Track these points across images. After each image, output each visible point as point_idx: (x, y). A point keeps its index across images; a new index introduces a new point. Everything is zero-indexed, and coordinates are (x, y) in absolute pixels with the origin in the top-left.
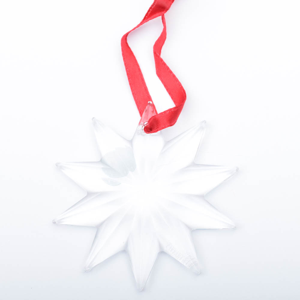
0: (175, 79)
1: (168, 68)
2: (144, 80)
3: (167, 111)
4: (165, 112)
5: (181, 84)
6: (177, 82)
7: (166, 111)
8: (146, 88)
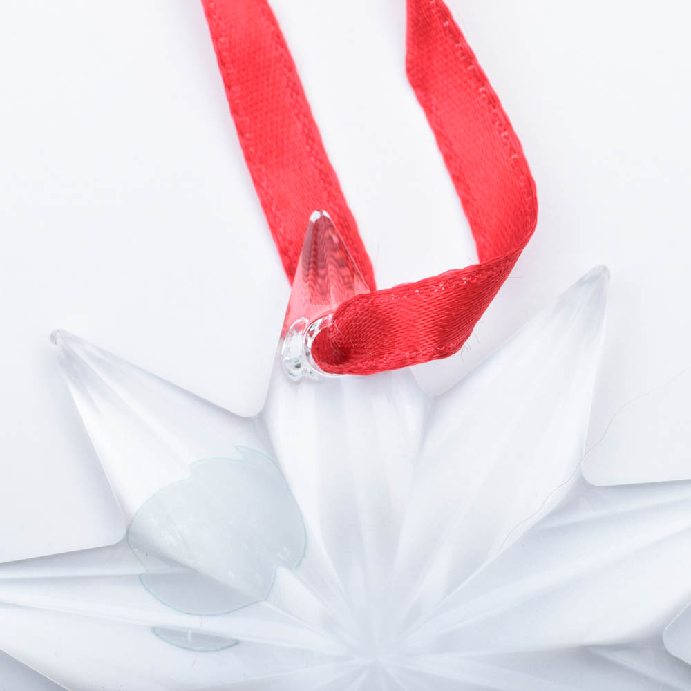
0: (496, 115)
1: (469, 57)
2: (301, 88)
3: (436, 280)
4: (423, 284)
5: (519, 145)
6: (500, 133)
7: (433, 279)
8: (310, 130)
